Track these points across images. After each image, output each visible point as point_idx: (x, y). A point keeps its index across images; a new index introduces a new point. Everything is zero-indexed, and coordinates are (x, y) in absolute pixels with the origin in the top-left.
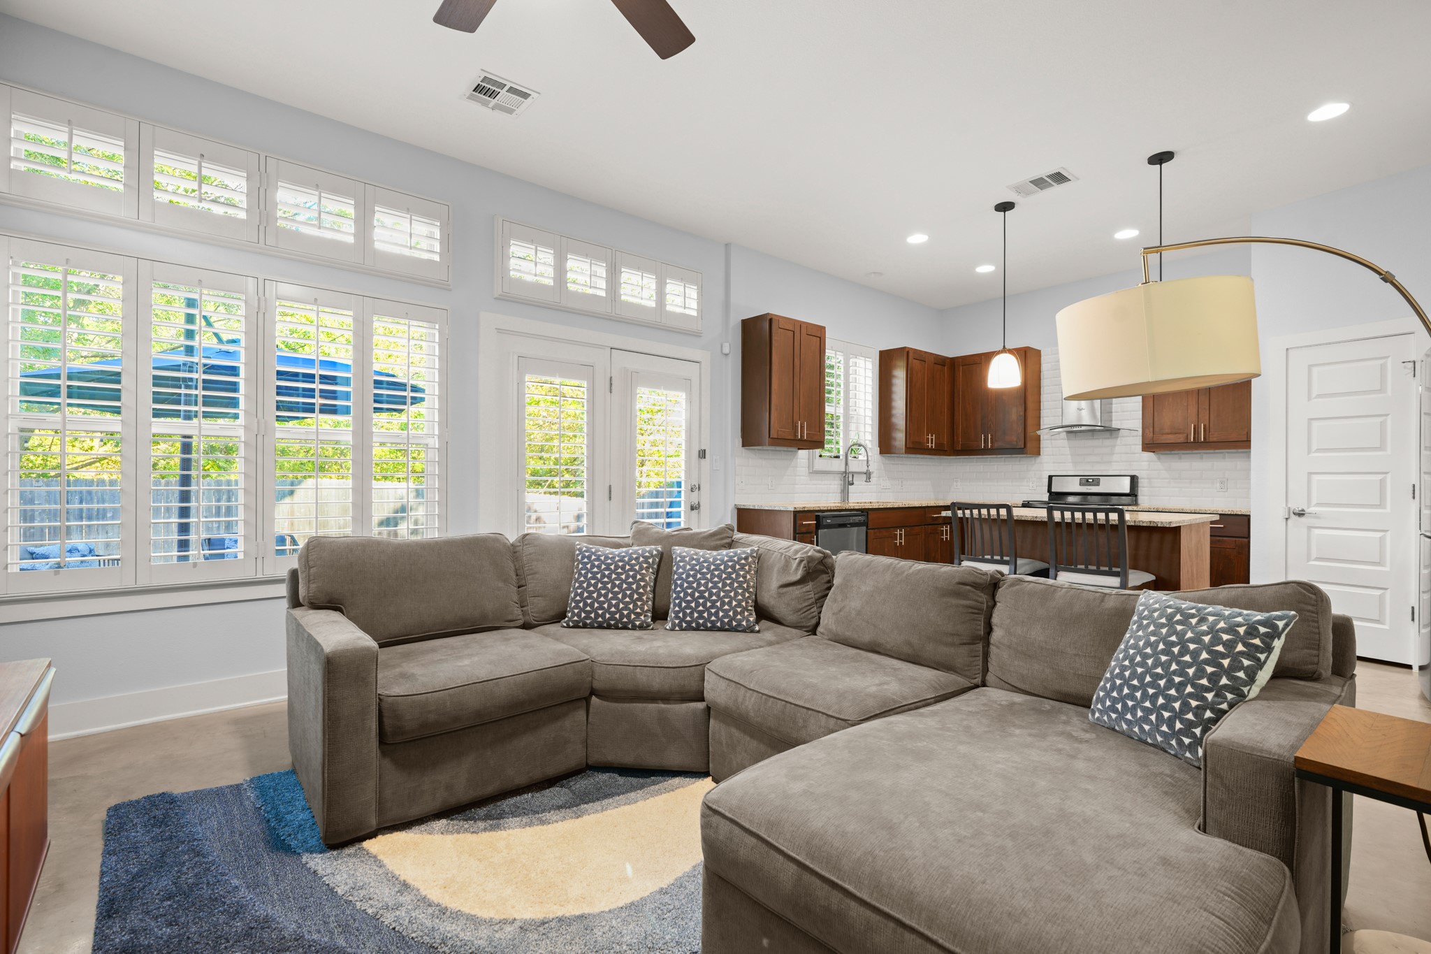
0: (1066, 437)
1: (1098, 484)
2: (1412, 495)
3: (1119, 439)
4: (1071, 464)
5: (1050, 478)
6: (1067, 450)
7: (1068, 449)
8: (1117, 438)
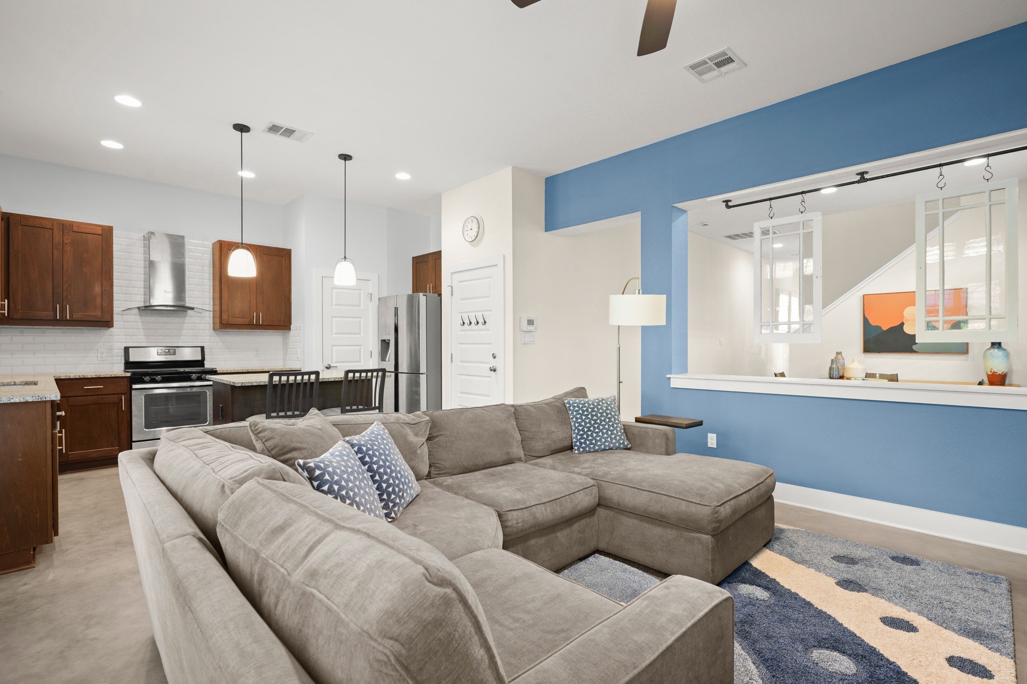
0: (138, 314)
1: (174, 354)
2: (370, 356)
3: (187, 318)
4: (144, 337)
5: (127, 349)
6: (140, 325)
7: (140, 323)
8: (185, 316)
